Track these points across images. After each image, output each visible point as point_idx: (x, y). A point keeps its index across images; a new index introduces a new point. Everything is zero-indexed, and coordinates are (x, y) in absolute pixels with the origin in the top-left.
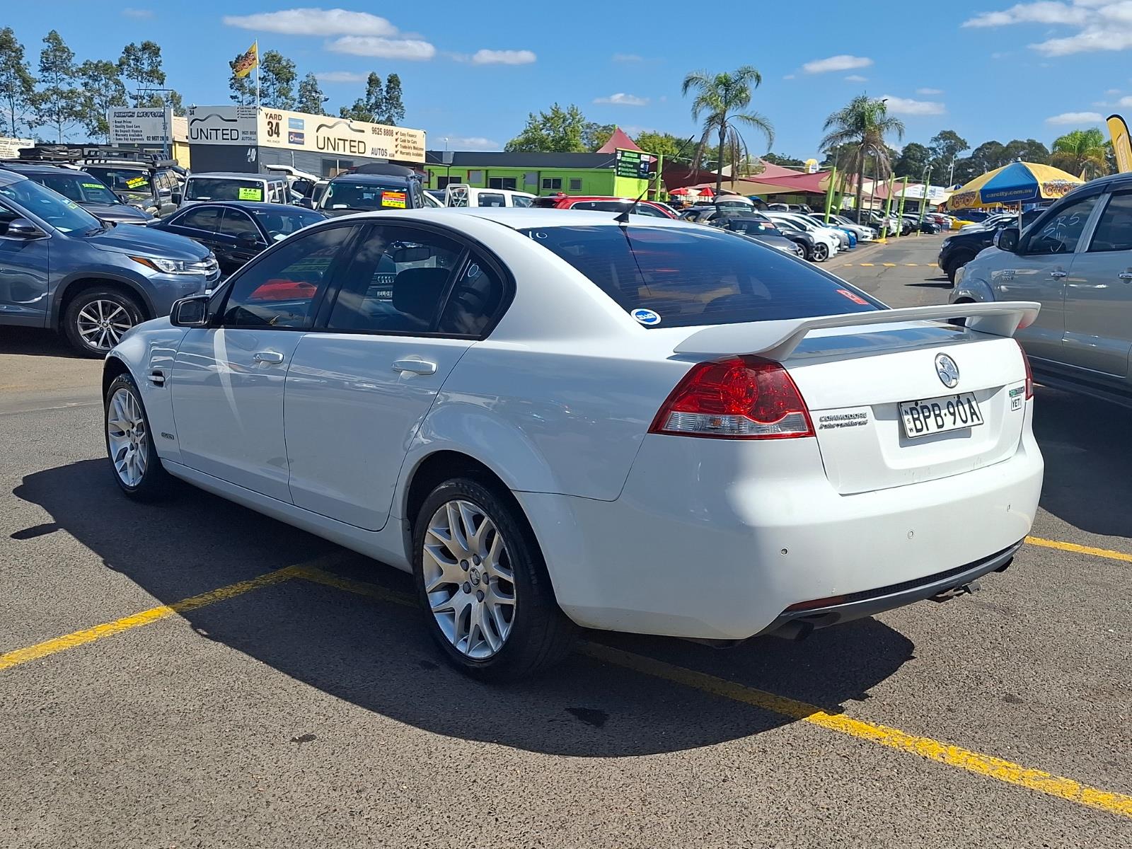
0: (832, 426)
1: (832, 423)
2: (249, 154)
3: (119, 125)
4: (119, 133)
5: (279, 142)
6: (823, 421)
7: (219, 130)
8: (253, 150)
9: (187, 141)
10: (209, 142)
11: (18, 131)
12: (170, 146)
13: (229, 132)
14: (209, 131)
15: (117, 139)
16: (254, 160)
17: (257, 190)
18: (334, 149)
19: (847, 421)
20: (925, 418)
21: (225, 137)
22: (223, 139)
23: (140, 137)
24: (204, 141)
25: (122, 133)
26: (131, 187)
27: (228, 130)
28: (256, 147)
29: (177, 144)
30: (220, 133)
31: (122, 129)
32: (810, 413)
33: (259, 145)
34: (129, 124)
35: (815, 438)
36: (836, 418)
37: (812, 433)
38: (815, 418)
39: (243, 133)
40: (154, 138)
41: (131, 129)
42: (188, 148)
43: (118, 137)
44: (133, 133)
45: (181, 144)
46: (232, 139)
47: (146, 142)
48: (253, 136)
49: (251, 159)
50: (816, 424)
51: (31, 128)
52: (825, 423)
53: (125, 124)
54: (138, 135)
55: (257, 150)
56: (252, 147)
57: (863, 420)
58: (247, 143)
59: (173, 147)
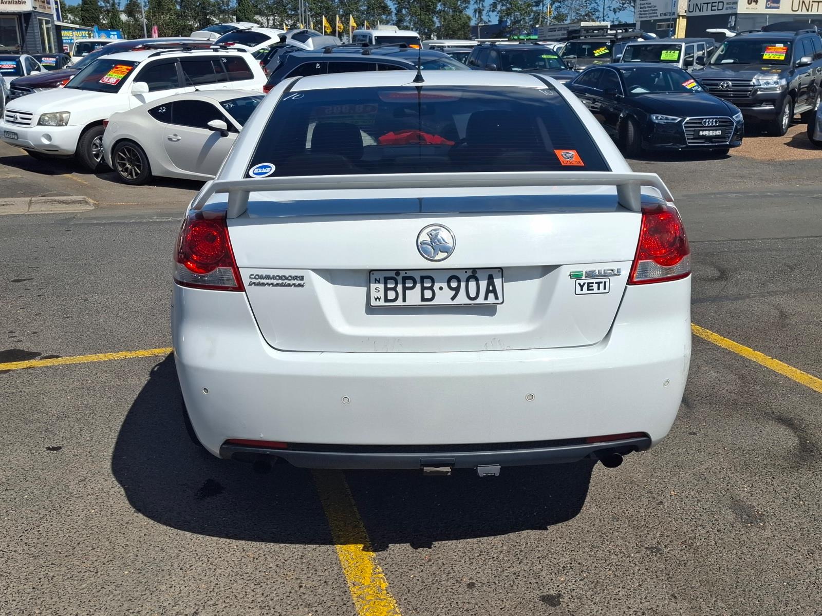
0: (263, 284)
1: (262, 281)
2: (730, 20)
3: (642, 6)
4: (642, 13)
5: (757, 8)
6: (252, 278)
7: (710, 3)
8: (734, 17)
9: (685, 14)
10: (701, 14)
11: (607, 16)
12: (675, 20)
13: (716, 4)
14: (702, 5)
15: (640, 18)
16: (733, 25)
17: (676, 51)
18: (808, 10)
19: (280, 282)
20: (405, 289)
21: (713, 8)
22: (712, 10)
23: (655, 15)
24: (698, 13)
25: (644, 13)
26: (596, 55)
27: (716, 2)
28: (736, 14)
29: (681, 18)
30: (710, 5)
31: (644, 9)
32: (240, 269)
33: (738, 12)
34: (650, 5)
35: (244, 292)
36: (268, 277)
37: (240, 288)
38: (245, 275)
39: (727, 4)
40: (665, 14)
41: (650, 9)
42: (686, 20)
43: (641, 16)
44: (651, 12)
45: (683, 17)
46: (718, 10)
47: (659, 18)
48: (734, 6)
49: (731, 25)
50: (246, 281)
51: (615, 13)
52: (254, 281)
53: (646, 6)
54: (654, 13)
55: (736, 18)
56: (732, 15)
57: (300, 282)
58: (729, 12)
59: (678, 20)
